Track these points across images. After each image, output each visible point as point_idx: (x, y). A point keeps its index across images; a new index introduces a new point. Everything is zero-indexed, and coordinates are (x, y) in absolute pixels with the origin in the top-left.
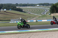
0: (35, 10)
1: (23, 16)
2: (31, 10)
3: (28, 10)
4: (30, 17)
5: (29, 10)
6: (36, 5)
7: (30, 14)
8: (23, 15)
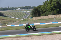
0: (16, 14)
1: (4, 21)
2: (12, 14)
3: (8, 14)
4: (11, 21)
5: (10, 14)
6: (17, 8)
7: (11, 18)
8: (4, 19)
